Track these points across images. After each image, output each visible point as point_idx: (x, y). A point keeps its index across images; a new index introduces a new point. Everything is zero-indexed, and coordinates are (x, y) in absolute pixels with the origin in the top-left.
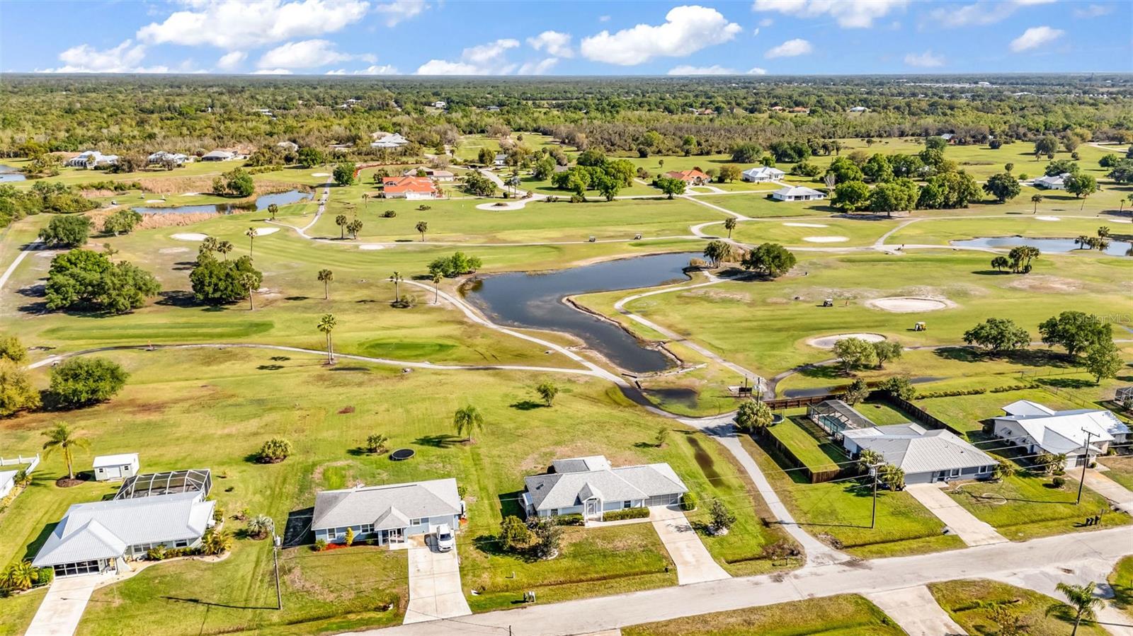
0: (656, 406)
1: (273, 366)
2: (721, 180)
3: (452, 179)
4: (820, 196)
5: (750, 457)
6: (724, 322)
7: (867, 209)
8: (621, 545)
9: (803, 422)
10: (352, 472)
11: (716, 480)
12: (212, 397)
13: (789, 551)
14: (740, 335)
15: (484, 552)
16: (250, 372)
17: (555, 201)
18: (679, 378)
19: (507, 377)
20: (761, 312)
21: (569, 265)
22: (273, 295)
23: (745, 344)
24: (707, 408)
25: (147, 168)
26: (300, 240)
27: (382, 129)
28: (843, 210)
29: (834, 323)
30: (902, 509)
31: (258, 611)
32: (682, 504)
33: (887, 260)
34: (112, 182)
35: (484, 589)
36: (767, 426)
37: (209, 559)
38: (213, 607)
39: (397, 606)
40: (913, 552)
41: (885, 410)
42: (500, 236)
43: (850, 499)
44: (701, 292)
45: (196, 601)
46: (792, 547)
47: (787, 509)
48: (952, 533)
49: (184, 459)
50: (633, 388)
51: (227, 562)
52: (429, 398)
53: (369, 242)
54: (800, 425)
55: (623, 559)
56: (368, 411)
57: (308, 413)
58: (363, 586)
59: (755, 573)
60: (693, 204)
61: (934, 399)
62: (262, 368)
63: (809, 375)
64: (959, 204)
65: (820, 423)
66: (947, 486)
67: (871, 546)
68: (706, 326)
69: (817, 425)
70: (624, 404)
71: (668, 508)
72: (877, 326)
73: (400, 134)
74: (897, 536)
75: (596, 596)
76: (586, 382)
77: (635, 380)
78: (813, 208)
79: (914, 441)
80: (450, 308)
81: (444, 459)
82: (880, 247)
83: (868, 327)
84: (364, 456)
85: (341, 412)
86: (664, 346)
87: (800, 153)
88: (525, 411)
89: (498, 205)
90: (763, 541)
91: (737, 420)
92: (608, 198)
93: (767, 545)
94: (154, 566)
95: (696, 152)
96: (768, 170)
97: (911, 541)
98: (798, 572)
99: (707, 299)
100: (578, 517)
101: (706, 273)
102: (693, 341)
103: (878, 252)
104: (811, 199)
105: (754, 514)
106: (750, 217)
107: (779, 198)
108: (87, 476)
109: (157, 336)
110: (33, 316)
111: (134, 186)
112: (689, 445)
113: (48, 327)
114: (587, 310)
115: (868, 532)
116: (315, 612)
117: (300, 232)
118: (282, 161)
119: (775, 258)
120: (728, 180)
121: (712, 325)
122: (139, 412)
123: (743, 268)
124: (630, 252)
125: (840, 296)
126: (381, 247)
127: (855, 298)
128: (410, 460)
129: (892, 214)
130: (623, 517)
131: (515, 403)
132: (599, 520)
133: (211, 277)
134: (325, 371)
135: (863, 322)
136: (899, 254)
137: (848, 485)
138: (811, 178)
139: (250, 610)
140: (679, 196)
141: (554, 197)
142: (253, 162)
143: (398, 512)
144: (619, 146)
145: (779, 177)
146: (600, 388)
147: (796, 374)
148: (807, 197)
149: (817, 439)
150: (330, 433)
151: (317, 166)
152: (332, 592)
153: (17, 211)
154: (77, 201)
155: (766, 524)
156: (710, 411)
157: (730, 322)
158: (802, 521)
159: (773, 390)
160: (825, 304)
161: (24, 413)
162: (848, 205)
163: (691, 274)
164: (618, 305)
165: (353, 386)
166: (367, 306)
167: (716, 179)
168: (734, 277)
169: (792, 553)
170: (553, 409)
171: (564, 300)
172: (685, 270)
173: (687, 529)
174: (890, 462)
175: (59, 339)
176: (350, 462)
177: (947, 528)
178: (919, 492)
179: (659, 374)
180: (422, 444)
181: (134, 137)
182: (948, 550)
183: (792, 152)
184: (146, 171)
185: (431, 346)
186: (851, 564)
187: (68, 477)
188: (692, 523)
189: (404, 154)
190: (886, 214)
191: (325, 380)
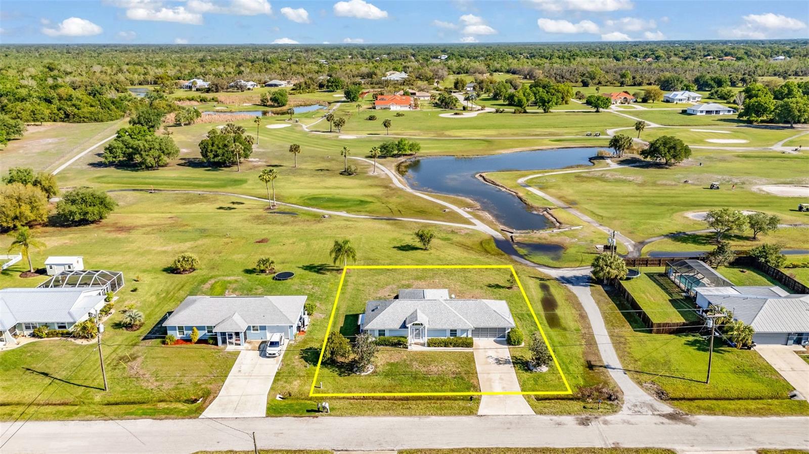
0: (521, 256)
1: (229, 208)
2: (645, 100)
3: (429, 98)
4: (729, 111)
5: (596, 304)
6: (610, 196)
7: (771, 121)
8: (435, 369)
9: (659, 280)
10: (235, 286)
11: (553, 321)
12: (172, 226)
13: (607, 396)
14: (622, 207)
15: (307, 361)
16: (210, 210)
17: (501, 112)
18: (553, 236)
19: (403, 226)
20: (647, 191)
21: (493, 152)
22: (260, 163)
23: (625, 213)
24: (570, 261)
25: (228, 90)
26: (302, 132)
27: (395, 69)
28: (749, 122)
29: (717, 202)
30: (746, 368)
31: (89, 389)
32: (509, 339)
33: (783, 157)
34: (200, 96)
35: (290, 395)
36: (621, 279)
37: (79, 342)
38: (57, 381)
39: (204, 401)
40: (748, 412)
41: (749, 273)
42: (447, 133)
43: (689, 352)
44: (598, 174)
45: (46, 375)
46: (611, 392)
47: (618, 355)
48: (800, 397)
49: (121, 265)
50: (507, 241)
51: (92, 346)
52: (331, 237)
53: (348, 134)
54: (656, 281)
55: (432, 384)
56: (278, 242)
57: (232, 240)
58: (185, 379)
59: (561, 413)
60: (616, 116)
61: (806, 268)
62: (221, 208)
63: (679, 241)
65: (677, 281)
66: (804, 349)
67: (701, 401)
68: (594, 198)
69: (674, 282)
70: (493, 253)
71: (495, 341)
72: (760, 206)
73: (405, 72)
74: (735, 394)
75: (390, 415)
76: (467, 234)
77: (511, 234)
78: (721, 120)
79: (771, 301)
80: (383, 177)
81: (315, 283)
82: (778, 148)
83: (750, 206)
84: (254, 275)
85: (257, 242)
86: (550, 212)
87: (720, 83)
88: (404, 252)
89: (456, 114)
90: (582, 382)
91: (594, 273)
92: (545, 110)
93: (585, 387)
94: (36, 342)
95: (629, 83)
96: (687, 94)
97: (750, 401)
98: (608, 418)
99: (602, 179)
100: (402, 339)
101: (609, 161)
102: (578, 209)
103: (775, 151)
104: (721, 114)
105: (581, 356)
106: (662, 125)
107: (692, 113)
108: (42, 272)
109: (162, 184)
110: (95, 168)
111: (213, 99)
112: (539, 290)
113: (98, 175)
114: (493, 183)
115: (702, 386)
116: (133, 397)
117: (304, 127)
118: (318, 88)
119: (671, 148)
120: (651, 101)
121: (599, 198)
122: (114, 231)
123: (641, 158)
124: (548, 145)
125: (728, 182)
126: (355, 137)
127: (743, 183)
128: (289, 281)
129: (794, 125)
130: (446, 344)
131: (399, 245)
132: (423, 345)
133: (213, 145)
134: (264, 213)
135: (747, 202)
136: (795, 153)
137: (691, 338)
138: (725, 101)
139: (83, 388)
140: (605, 110)
141: (501, 110)
142: (297, 88)
143: (239, 317)
144: (567, 79)
145: (697, 99)
146: (477, 239)
147: (666, 239)
148: (717, 112)
149: (670, 294)
150: (240, 256)
151: (338, 91)
152: (157, 381)
153: (131, 110)
154: (170, 106)
155: (590, 366)
156: (571, 263)
157: (617, 196)
158: (630, 368)
159: (639, 250)
160: (712, 187)
161: (38, 226)
162: (754, 117)
163: (595, 161)
164: (521, 180)
165: (278, 225)
166: (322, 173)
167: (640, 100)
168: (633, 165)
169: (609, 398)
170: (428, 252)
171: (477, 176)
172: (591, 159)
173: (506, 362)
174: (741, 319)
175: (99, 182)
176: (240, 278)
177: (795, 392)
178: (769, 352)
179: (535, 231)
180: (305, 269)
181: (230, 73)
182: (792, 415)
183: (712, 83)
184: (227, 92)
185: (354, 201)
186: (671, 417)
187: (30, 271)
188: (513, 357)
189: (403, 84)
190: (789, 125)
191: (260, 219)
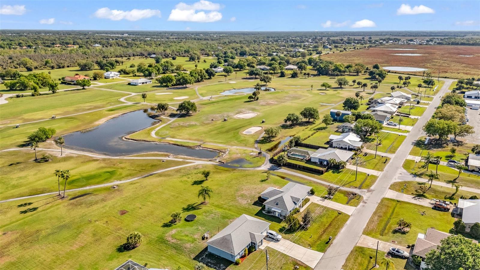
0: (241, 167)
1: (30, 209)
2: (95, 79)
4: (150, 82)
8: (318, 212)
9: (289, 158)
15: (290, 234)
17: (22, 97)
21: (95, 124)
24: (256, 163)
28: (167, 86)
30: (352, 173)
32: (311, 193)
35: (310, 245)
39: (300, 265)
40: (373, 182)
43: (338, 175)
44: (177, 124)
46: (352, 193)
48: (370, 174)
50: (222, 164)
56: (134, 209)
59: (358, 203)
62: (24, 212)
64: (202, 80)
66: (349, 163)
67: (364, 185)
69: (294, 157)
70: (231, 170)
71: (308, 196)
72: (251, 124)
74: (363, 180)
77: (217, 161)
79: (336, 152)
81: (209, 212)
82: (204, 98)
83: (249, 125)
84: (174, 226)
86: (201, 146)
90: (343, 195)
91: (273, 164)
92: (54, 91)
93: (346, 195)
96: (113, 73)
97: (367, 180)
98: (364, 198)
99: (183, 126)
100: (297, 209)
101: (163, 117)
103: (205, 100)
104: (148, 83)
106: (136, 93)
107: (135, 84)
115: (357, 182)
120: (100, 79)
123: (178, 112)
128: (198, 218)
129: (187, 85)
132: (301, 208)
135: (245, 124)
137: (332, 171)
140: (89, 87)
141: (21, 94)
143: (254, 233)
145: (118, 75)
146: (212, 168)
147: (259, 144)
148: (146, 83)
149: (302, 161)
158: (341, 185)
160: (225, 120)
162: (168, 84)
163: (157, 118)
167: (93, 79)
168: (177, 117)
169: (354, 195)
170: (210, 180)
171: (124, 139)
173: (324, 200)
176: (176, 230)
177: (367, 174)
180: (189, 211)
182: (377, 179)
185: (104, 173)
186: (369, 191)
188: (322, 197)
